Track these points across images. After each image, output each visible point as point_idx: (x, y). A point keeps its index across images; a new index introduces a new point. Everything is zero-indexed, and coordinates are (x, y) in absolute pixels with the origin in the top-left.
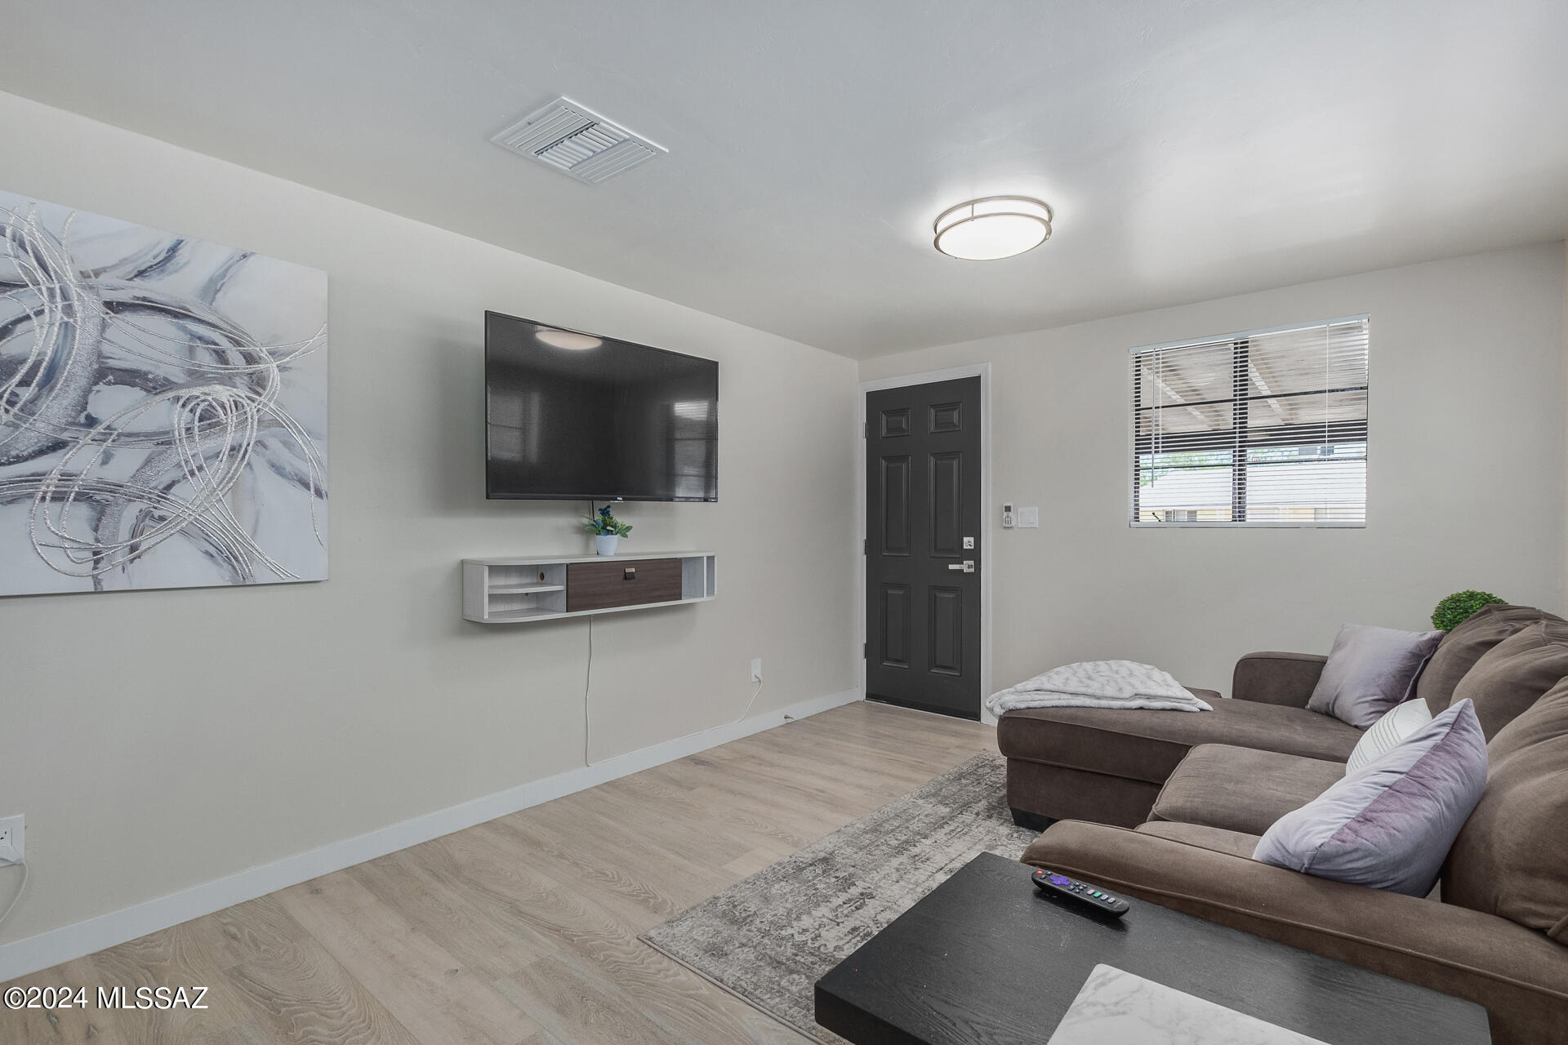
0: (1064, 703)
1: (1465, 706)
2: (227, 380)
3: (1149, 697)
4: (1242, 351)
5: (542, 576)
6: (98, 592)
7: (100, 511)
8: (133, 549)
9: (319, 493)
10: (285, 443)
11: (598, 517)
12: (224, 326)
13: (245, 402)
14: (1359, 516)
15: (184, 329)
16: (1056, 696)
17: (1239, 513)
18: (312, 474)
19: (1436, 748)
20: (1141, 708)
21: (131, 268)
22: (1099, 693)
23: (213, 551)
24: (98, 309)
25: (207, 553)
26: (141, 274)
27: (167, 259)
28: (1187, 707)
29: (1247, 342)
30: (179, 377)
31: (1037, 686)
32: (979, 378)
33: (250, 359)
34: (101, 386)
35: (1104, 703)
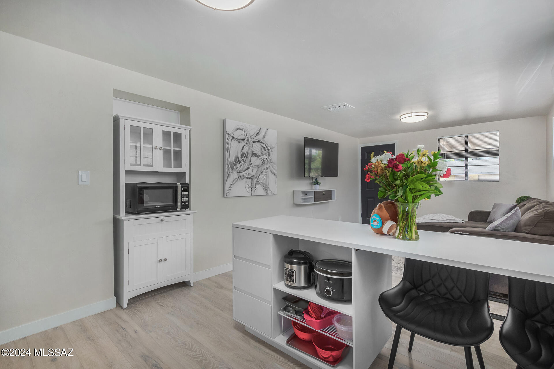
0: (431, 221)
1: (518, 208)
2: (265, 154)
3: (450, 220)
4: (467, 138)
5: (306, 194)
6: (252, 196)
7: (252, 180)
8: (255, 188)
9: (276, 176)
10: (272, 166)
11: (314, 181)
12: (265, 144)
13: (267, 158)
14: (497, 178)
15: (261, 145)
16: (428, 220)
17: (466, 178)
18: (276, 172)
19: (513, 213)
20: (448, 222)
21: (255, 134)
22: (438, 219)
23: (264, 188)
24: (252, 142)
25: (263, 188)
26: (256, 135)
27: (259, 131)
28: (459, 222)
29: (468, 137)
30: (260, 154)
31: (423, 218)
32: (395, 144)
33: (268, 150)
34: (252, 157)
35: (440, 221)
